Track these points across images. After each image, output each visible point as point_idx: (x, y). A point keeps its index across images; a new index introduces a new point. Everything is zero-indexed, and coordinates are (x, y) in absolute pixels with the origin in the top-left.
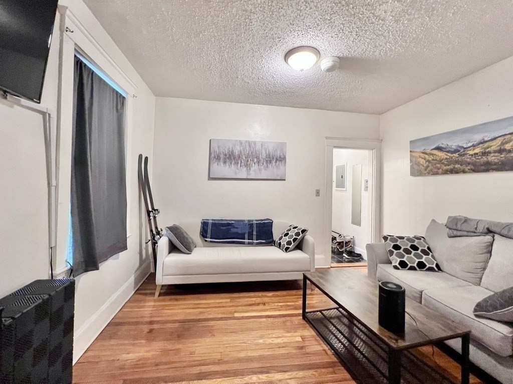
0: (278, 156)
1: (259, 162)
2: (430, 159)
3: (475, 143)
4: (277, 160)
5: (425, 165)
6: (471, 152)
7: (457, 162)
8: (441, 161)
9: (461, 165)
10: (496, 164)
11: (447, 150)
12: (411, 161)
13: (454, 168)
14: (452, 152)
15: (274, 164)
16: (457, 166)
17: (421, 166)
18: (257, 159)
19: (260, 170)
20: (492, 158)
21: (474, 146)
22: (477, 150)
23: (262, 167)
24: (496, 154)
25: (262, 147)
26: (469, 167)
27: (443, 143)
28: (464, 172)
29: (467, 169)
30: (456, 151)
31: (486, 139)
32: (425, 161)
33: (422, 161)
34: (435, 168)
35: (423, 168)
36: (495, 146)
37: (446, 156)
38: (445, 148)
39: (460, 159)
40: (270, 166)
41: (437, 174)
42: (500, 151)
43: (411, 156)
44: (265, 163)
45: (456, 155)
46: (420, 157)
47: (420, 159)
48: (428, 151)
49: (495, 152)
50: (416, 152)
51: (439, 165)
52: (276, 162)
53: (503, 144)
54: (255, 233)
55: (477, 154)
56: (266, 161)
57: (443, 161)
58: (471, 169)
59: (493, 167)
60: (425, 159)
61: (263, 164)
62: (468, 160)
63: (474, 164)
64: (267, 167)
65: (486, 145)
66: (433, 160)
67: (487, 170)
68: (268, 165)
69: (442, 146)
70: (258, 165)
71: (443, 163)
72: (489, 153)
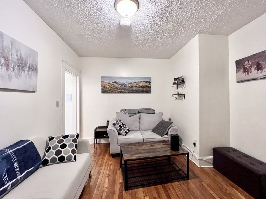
0: (31, 64)
1: (8, 65)
2: (112, 86)
3: (129, 83)
4: (29, 68)
5: (109, 89)
6: (128, 86)
7: (123, 89)
8: (116, 88)
9: (124, 90)
10: (135, 91)
11: (119, 84)
12: (102, 86)
13: (122, 91)
14: (121, 85)
15: (26, 72)
16: (123, 90)
17: (108, 89)
18: (5, 60)
19: (10, 76)
20: (134, 89)
21: (128, 84)
22: (130, 86)
23: (13, 73)
25: (12, 46)
26: (127, 91)
27: (118, 81)
28: (125, 93)
29: (126, 92)
30: (122, 85)
31: (132, 82)
32: (109, 87)
33: (108, 87)
34: (114, 90)
35: (108, 90)
36: (135, 84)
37: (119, 86)
38: (118, 83)
39: (124, 88)
40: (22, 74)
41: (115, 93)
42: (136, 87)
43: (102, 84)
44: (16, 68)
45: (123, 86)
46: (107, 85)
47: (107, 86)
48: (111, 83)
49: (134, 87)
50: (105, 82)
51: (116, 89)
52: (28, 71)
53: (137, 85)
54: (17, 166)
55: (130, 87)
56: (18, 66)
57: (118, 88)
58: (128, 92)
59: (134, 92)
60: (109, 86)
61: (14, 69)
62: (127, 88)
63: (129, 90)
64: (19, 74)
65: (132, 84)
66: (113, 87)
67: (132, 93)
68: (19, 72)
69: (117, 82)
70: (7, 69)
71: (117, 89)
72: (133, 87)
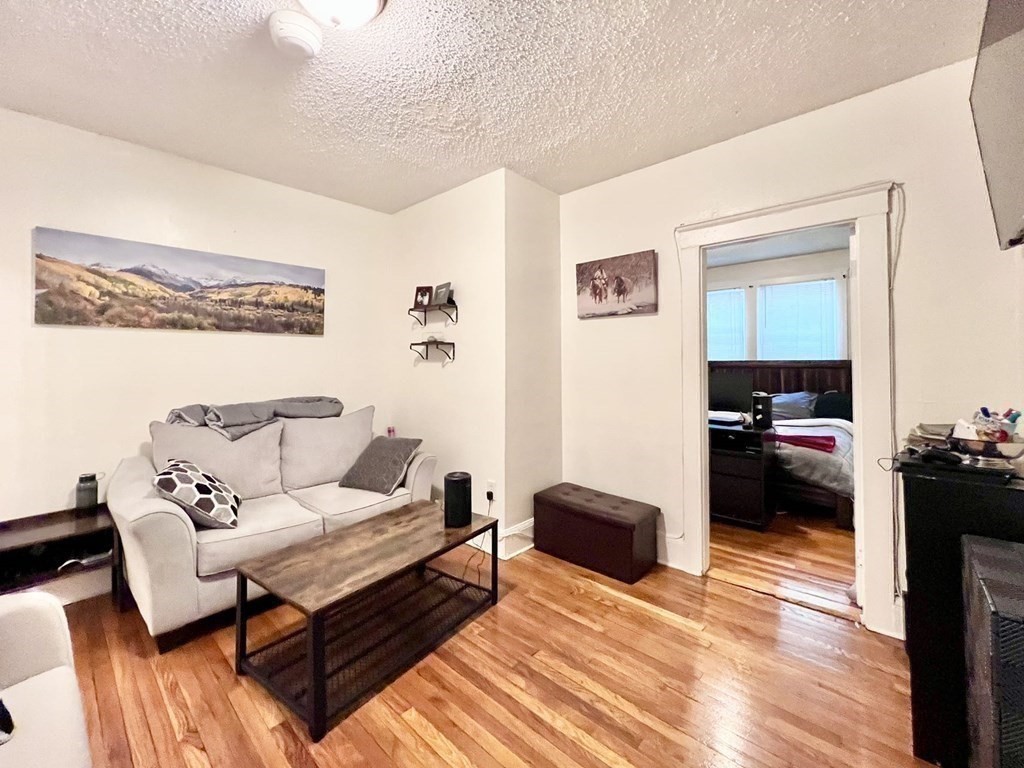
2: (117, 291)
3: (222, 283)
5: (99, 302)
6: (214, 297)
7: (187, 308)
8: (148, 301)
9: (196, 315)
10: (251, 321)
11: (165, 281)
12: (39, 283)
13: (180, 318)
14: (176, 288)
16: (187, 316)
17: (84, 303)
20: (247, 312)
21: (218, 287)
22: (225, 296)
24: (252, 308)
26: (210, 321)
27: (158, 266)
28: (201, 328)
29: (205, 323)
30: (185, 288)
31: (239, 282)
32: (97, 293)
33: (86, 291)
34: (133, 313)
35: (89, 307)
36: (250, 294)
37: (161, 293)
38: (160, 277)
39: (194, 303)
41: (138, 325)
42: (257, 304)
43: (40, 269)
45: (186, 295)
46: (79, 279)
47: (81, 285)
48: (112, 271)
49: (250, 304)
50: (64, 263)
51: (143, 309)
53: (260, 295)
55: (224, 301)
57: (154, 301)
58: (214, 325)
59: (248, 325)
60: (97, 287)
62: (209, 308)
63: (218, 316)
65: (239, 290)
66: (125, 293)
67: (238, 329)
69: (153, 270)
71: (153, 305)
72: (241, 303)
